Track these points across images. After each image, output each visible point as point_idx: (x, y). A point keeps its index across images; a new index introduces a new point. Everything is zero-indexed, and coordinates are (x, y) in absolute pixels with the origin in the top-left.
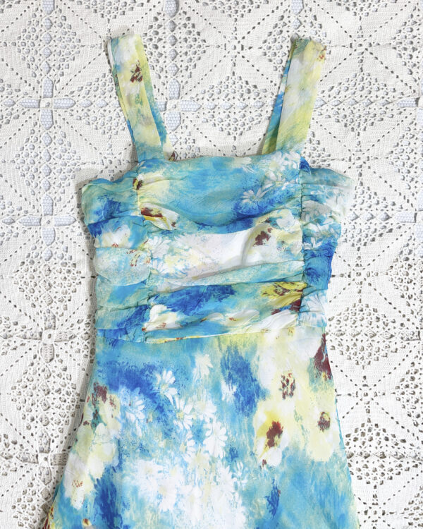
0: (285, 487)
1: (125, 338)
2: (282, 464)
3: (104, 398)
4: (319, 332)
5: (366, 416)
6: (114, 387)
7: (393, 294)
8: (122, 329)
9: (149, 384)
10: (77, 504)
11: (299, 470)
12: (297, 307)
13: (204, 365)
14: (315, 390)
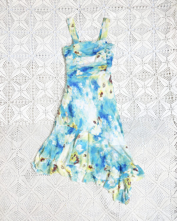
0: (104, 104)
1: (72, 77)
2: (103, 100)
3: (69, 88)
4: (110, 74)
5: (119, 92)
6: (71, 85)
7: (125, 69)
8: (72, 75)
9: (77, 85)
10: (65, 108)
11: (107, 101)
12: (105, 70)
13: (88, 82)
14: (109, 85)
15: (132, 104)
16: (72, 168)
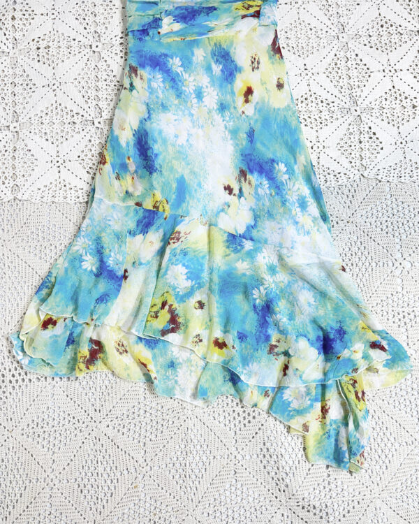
0: (257, 127)
1: (147, 38)
2: (255, 114)
3: (136, 75)
4: (273, 28)
5: (308, 88)
6: (143, 66)
7: (320, 14)
8: (144, 32)
9: (165, 64)
10: (123, 142)
11: (266, 117)
12: (257, 15)
13: (199, 55)
14: (273, 63)
15: (351, 127)
16: (155, 350)
